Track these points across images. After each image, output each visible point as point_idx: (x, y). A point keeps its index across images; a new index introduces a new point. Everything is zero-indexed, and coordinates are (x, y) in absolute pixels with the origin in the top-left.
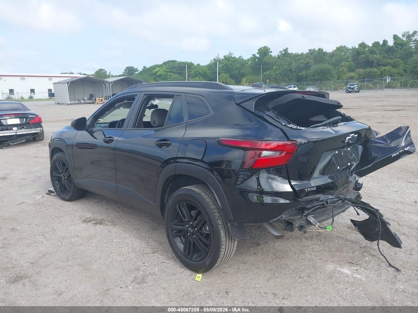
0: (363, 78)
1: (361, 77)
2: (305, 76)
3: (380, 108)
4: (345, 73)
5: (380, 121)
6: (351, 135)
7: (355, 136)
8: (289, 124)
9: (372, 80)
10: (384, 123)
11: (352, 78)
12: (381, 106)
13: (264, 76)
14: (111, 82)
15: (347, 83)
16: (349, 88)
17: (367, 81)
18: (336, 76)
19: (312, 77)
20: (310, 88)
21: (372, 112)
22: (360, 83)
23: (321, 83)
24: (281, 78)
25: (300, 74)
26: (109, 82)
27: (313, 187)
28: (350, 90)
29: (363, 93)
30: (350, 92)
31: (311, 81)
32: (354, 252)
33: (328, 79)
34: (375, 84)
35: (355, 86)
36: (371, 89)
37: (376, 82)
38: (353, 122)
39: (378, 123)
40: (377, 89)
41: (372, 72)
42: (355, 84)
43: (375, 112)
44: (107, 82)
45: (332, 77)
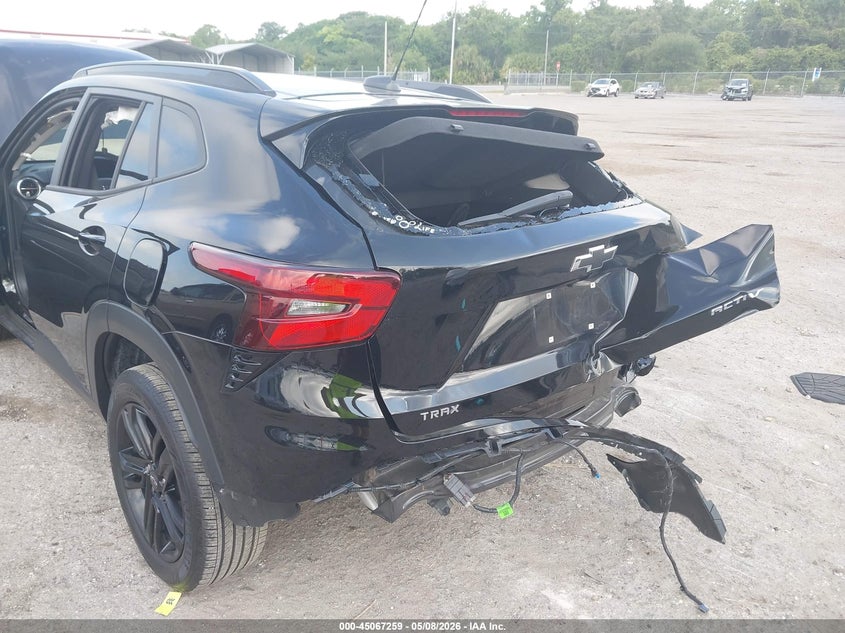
0: (764, 69)
1: (759, 66)
2: (639, 58)
3: (784, 138)
4: (725, 56)
5: (774, 170)
6: (592, 250)
7: (606, 251)
8: (394, 214)
9: (781, 75)
10: (782, 175)
11: (739, 67)
12: (787, 134)
13: (552, 56)
14: (220, 56)
15: (726, 79)
16: (731, 89)
17: (770, 76)
18: (706, 63)
19: (653, 63)
20: (646, 85)
21: (763, 149)
22: (755, 81)
23: (673, 76)
24: (588, 61)
25: (629, 54)
26: (215, 56)
27: (449, 406)
28: (731, 94)
29: (759, 102)
30: (731, 99)
31: (651, 70)
32: (603, 539)
33: (687, 68)
34: (786, 84)
35: (744, 85)
36: (776, 93)
37: (789, 79)
38: (628, 201)
39: (770, 174)
40: (790, 95)
41: (784, 57)
42: (743, 82)
43: (772, 149)
44: (210, 54)
45: (696, 63)
